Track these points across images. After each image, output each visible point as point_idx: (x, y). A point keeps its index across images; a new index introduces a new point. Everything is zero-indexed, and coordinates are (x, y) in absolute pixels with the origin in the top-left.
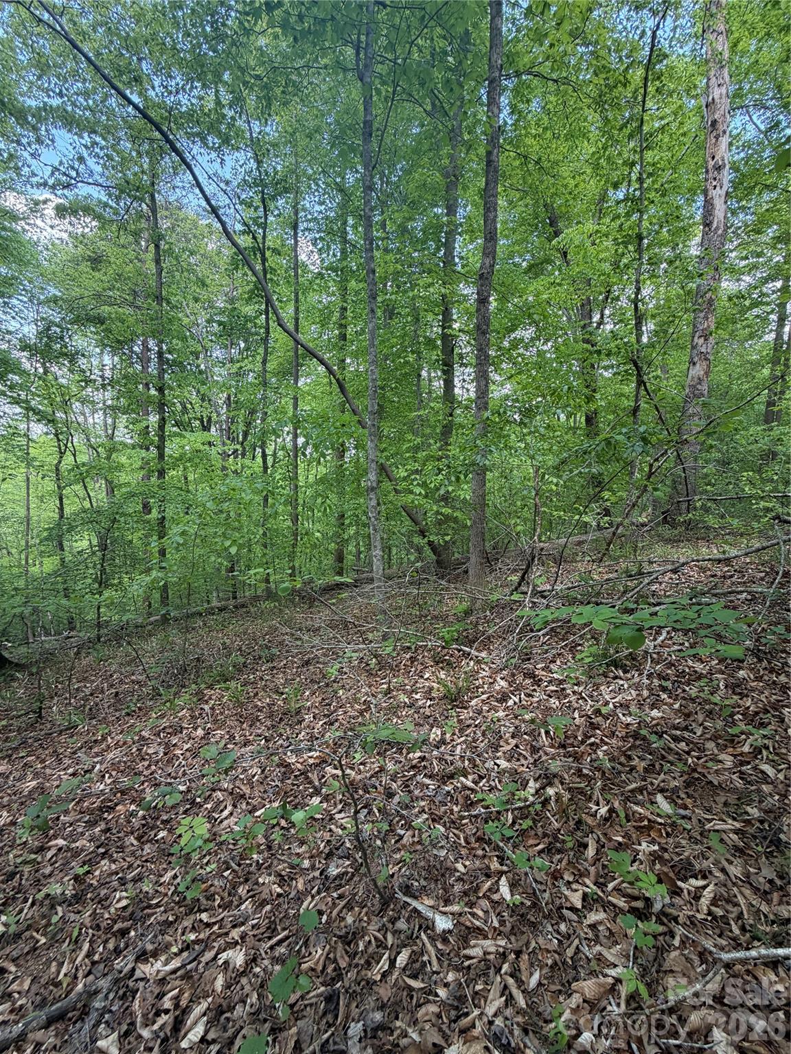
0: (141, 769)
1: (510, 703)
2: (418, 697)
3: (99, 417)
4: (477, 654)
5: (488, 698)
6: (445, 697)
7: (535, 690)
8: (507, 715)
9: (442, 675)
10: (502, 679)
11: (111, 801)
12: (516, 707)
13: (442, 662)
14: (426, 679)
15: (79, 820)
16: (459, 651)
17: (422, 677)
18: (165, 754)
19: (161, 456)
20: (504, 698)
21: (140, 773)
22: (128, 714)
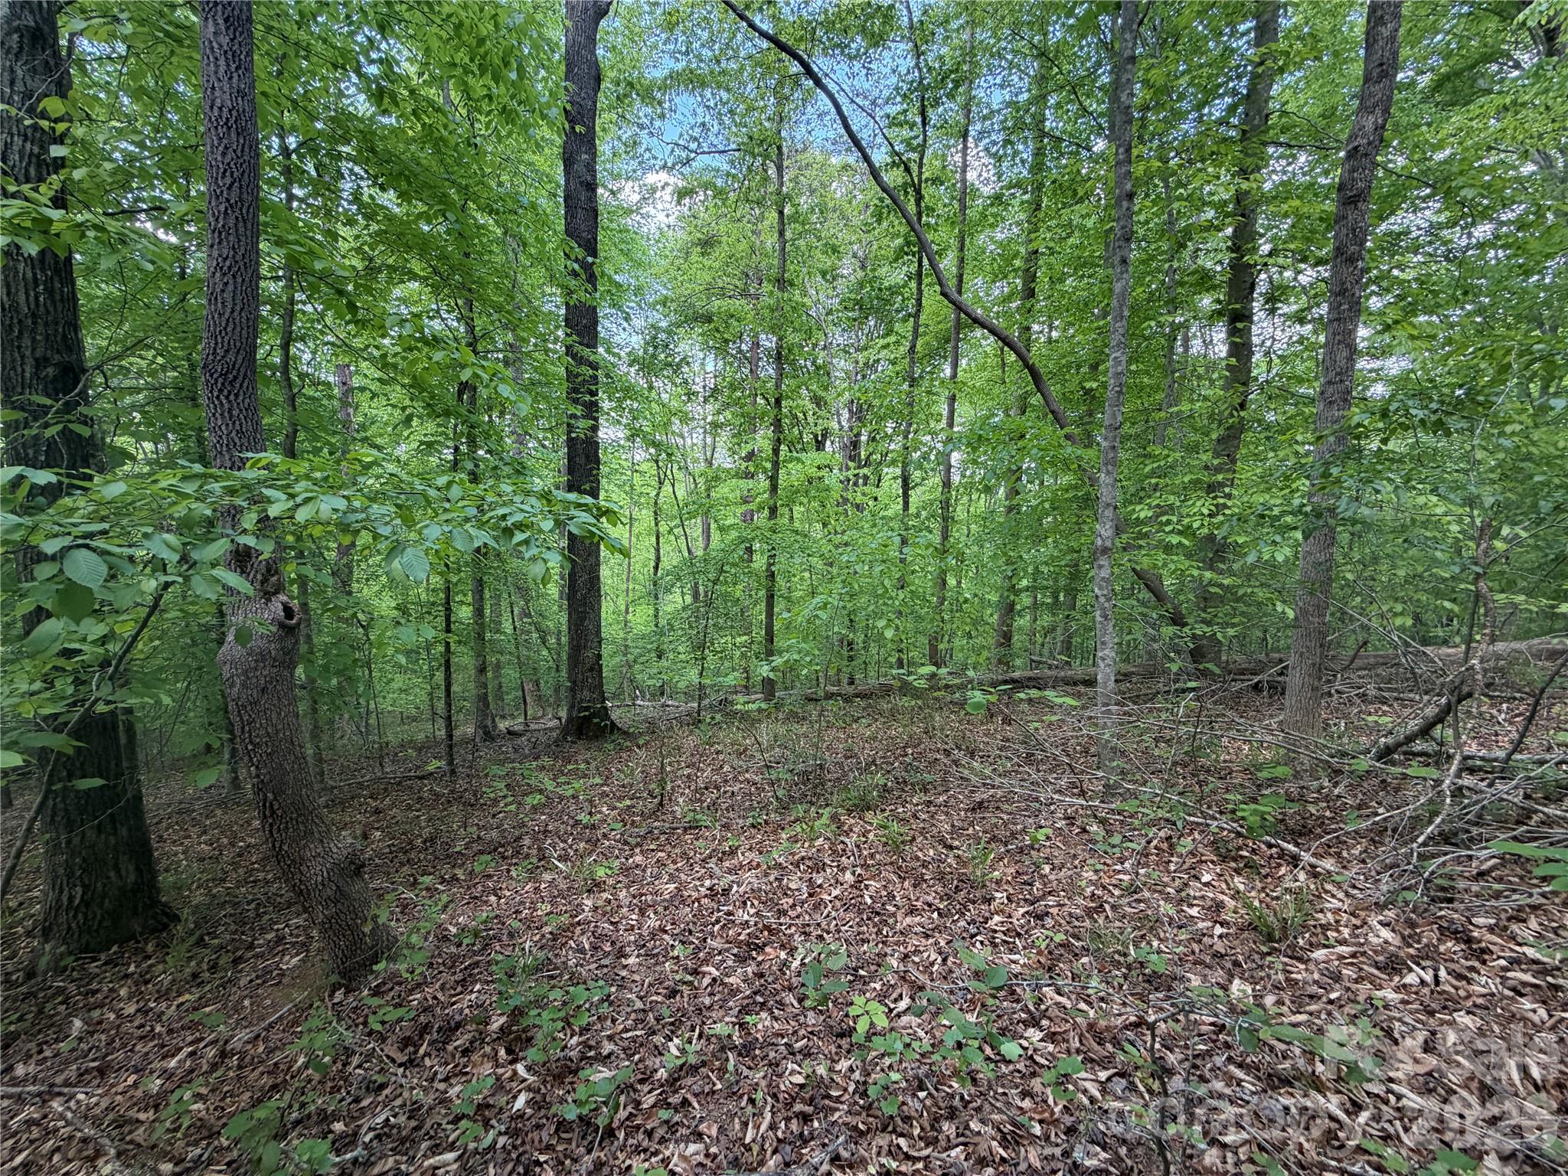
0: (785, 907)
1: (1411, 979)
2: (1194, 912)
3: (697, 438)
4: (1313, 860)
5: (1354, 955)
6: (1251, 927)
7: (1472, 969)
8: (1404, 1002)
9: (1239, 882)
10: (1385, 925)
11: (757, 938)
12: (1426, 991)
13: (1235, 860)
14: (1207, 884)
15: (727, 950)
16: (1270, 846)
17: (1197, 878)
18: (811, 895)
19: (774, 488)
20: (1393, 966)
21: (785, 913)
22: (753, 826)
